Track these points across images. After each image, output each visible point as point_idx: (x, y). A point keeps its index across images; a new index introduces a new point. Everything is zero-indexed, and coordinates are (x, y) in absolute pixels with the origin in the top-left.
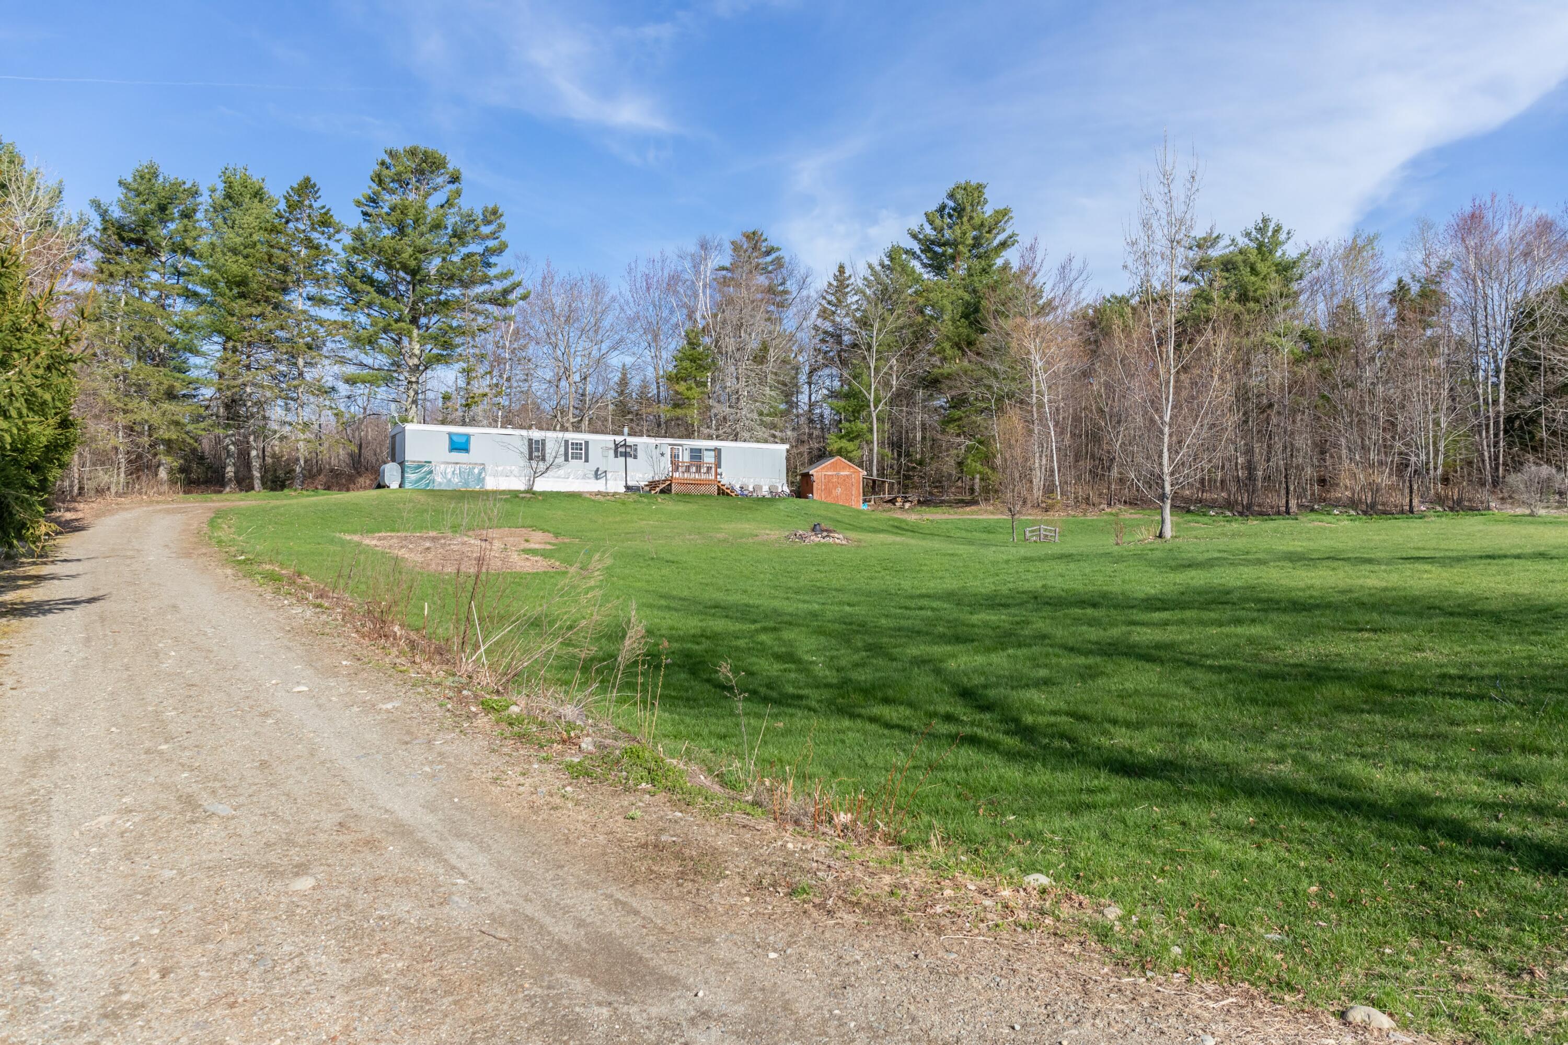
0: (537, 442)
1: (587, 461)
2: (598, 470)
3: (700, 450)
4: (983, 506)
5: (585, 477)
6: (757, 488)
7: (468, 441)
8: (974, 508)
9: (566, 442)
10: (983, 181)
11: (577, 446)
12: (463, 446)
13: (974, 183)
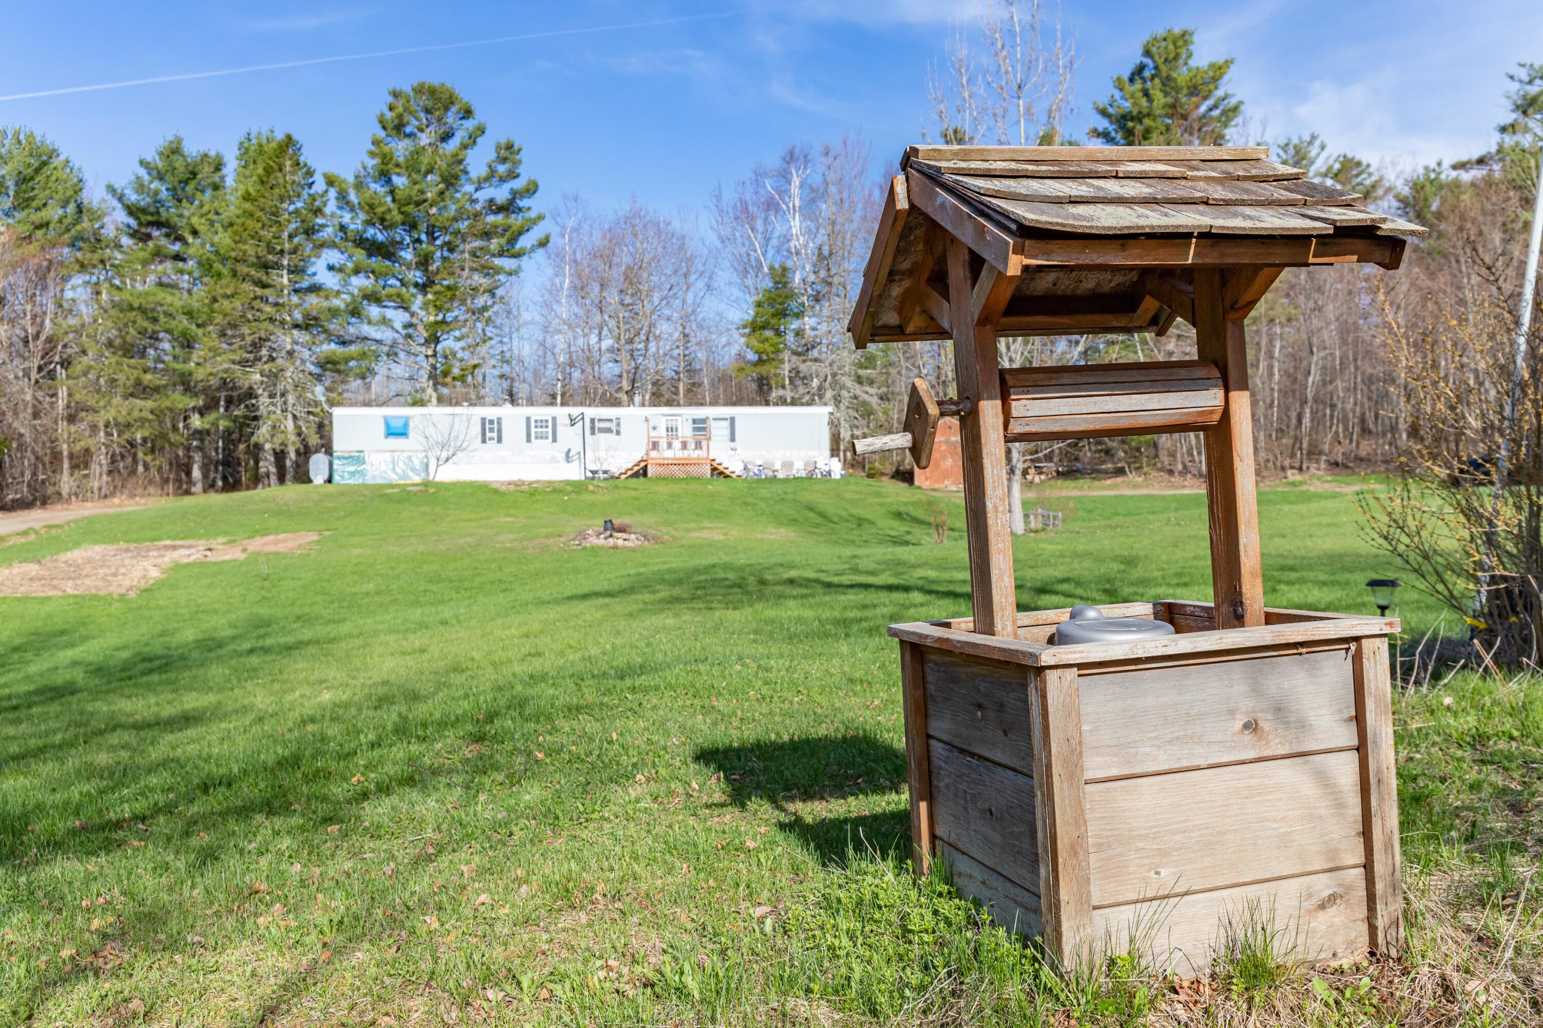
0: (491, 422)
1: (554, 440)
2: (569, 451)
3: (704, 421)
4: (1132, 477)
5: (554, 460)
6: (788, 465)
7: (406, 425)
8: (1119, 480)
9: (528, 419)
10: (1189, 27)
11: (542, 423)
12: (402, 431)
13: (1177, 31)
